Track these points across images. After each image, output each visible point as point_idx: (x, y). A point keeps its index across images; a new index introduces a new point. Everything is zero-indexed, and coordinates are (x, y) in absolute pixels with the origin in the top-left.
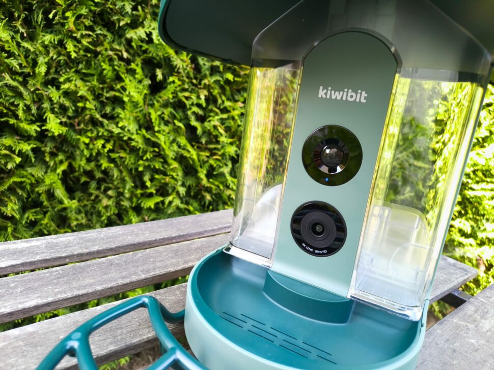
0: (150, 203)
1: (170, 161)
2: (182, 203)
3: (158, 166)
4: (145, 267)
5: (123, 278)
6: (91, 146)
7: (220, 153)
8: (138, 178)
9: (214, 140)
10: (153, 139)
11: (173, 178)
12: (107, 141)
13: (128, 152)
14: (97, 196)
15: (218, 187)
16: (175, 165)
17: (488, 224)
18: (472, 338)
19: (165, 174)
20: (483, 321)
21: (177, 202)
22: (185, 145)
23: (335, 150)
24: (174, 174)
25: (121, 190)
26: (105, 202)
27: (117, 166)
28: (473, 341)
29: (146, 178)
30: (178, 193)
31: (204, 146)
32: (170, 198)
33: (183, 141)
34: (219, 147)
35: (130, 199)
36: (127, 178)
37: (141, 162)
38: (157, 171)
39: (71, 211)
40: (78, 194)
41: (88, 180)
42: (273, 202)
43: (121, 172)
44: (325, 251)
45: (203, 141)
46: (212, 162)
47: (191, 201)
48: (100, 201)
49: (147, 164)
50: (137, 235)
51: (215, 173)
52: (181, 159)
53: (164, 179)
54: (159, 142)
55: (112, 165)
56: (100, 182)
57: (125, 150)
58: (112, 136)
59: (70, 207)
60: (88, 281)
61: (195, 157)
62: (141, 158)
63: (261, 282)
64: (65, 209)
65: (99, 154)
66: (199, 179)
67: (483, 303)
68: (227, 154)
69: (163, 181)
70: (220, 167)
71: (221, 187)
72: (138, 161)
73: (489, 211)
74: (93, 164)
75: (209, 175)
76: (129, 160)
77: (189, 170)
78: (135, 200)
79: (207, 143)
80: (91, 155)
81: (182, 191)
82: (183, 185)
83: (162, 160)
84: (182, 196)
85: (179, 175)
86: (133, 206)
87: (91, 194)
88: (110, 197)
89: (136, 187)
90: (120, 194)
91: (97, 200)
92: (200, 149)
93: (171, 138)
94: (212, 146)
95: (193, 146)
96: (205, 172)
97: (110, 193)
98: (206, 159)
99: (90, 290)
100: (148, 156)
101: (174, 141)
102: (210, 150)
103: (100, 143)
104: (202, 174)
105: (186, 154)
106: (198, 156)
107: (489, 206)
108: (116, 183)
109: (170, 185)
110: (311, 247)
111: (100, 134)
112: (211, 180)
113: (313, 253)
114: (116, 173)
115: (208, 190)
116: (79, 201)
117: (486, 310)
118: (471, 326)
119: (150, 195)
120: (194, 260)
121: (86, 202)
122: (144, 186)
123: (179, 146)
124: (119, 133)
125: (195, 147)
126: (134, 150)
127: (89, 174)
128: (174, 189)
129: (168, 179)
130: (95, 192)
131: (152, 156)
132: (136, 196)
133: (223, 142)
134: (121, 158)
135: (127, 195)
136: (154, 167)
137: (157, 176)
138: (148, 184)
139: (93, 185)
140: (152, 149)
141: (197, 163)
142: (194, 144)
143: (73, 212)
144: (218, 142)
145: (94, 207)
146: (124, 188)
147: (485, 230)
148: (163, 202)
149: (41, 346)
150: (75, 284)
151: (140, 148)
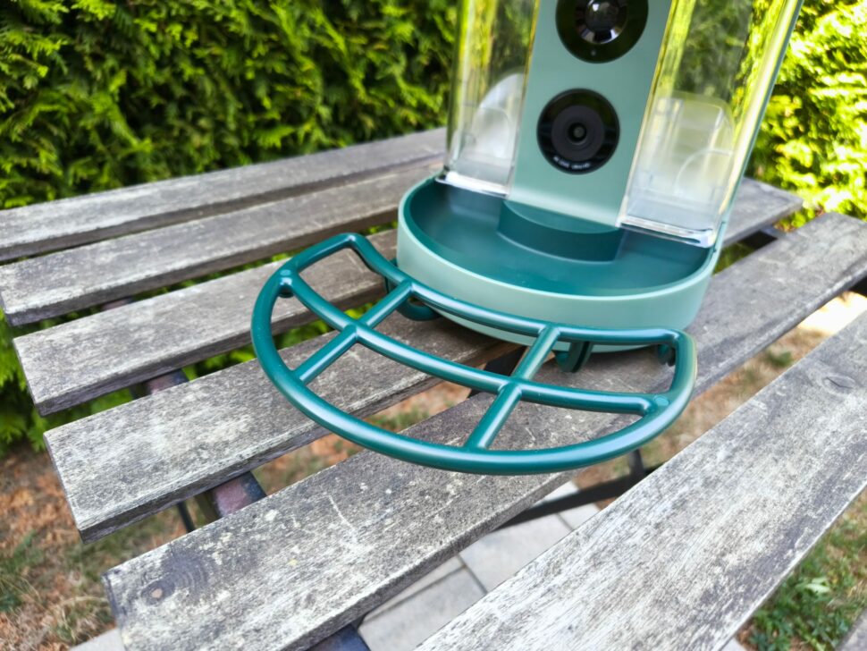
0: (274, 139)
1: (301, 59)
2: (326, 134)
3: (279, 68)
4: (319, 215)
5: (294, 229)
6: (160, 38)
7: (386, 36)
8: (246, 91)
9: (373, 13)
10: (267, 17)
11: (307, 90)
12: (187, 26)
13: (225, 45)
14: (182, 131)
15: (385, 103)
16: (308, 65)
17: (842, 147)
19: (292, 82)
20: (799, 258)
21: (318, 135)
22: (322, 26)
24: (309, 83)
25: (220, 117)
26: (197, 140)
27: (209, 73)
28: (780, 280)
29: (261, 92)
30: (319, 117)
31: (356, 26)
32: (307, 127)
33: (319, 17)
34: (382, 25)
35: (238, 133)
36: (229, 95)
37: (249, 63)
38: (275, 78)
39: (145, 160)
40: (149, 128)
41: (162, 101)
42: (503, 104)
43: (216, 83)
44: (587, 165)
45: (354, 14)
46: (372, 56)
47: (341, 132)
48: (188, 139)
49: (260, 65)
50: (290, 175)
51: (379, 77)
52: (318, 53)
53: (292, 93)
54: (275, 21)
55: (201, 71)
56: (183, 103)
57: (218, 42)
58: (193, 17)
59: (142, 152)
60: (246, 235)
61: (342, 46)
62: (249, 55)
63: (494, 220)
64: (132, 157)
65: (175, 51)
66: (351, 91)
67: (803, 239)
68: (396, 40)
69: (291, 97)
70: (386, 65)
71: (391, 103)
72: (243, 61)
73: (847, 124)
74: (167, 72)
75: (369, 82)
76: (228, 60)
77: (334, 74)
78: (245, 134)
79: (362, 18)
80: (162, 53)
81: (325, 112)
82: (325, 102)
83: (284, 57)
84: (325, 123)
85: (316, 83)
86: (246, 143)
87: (171, 128)
88: (203, 131)
89: (244, 111)
90: (220, 125)
91: (183, 138)
92: (348, 31)
93: (297, 13)
94: (369, 25)
95: (336, 27)
96: (361, 76)
97: (203, 123)
98: (360, 51)
99: (255, 246)
100: (261, 49)
101: (301, 19)
102: (367, 33)
103: (176, 30)
104: (357, 80)
105: (326, 43)
106: (348, 44)
107: (847, 114)
108: (210, 104)
109: (303, 105)
110: (566, 160)
111: (174, 13)
112: (373, 92)
113: (570, 170)
114: (208, 87)
115: (369, 110)
116: (154, 140)
117: (805, 246)
118: (781, 264)
119: (270, 125)
121: (165, 143)
122: (258, 107)
123: (312, 27)
124: (206, 10)
125: (341, 29)
126: (234, 41)
127: (163, 90)
128: (311, 110)
129: (299, 93)
130: (177, 123)
131: (267, 50)
132: (247, 126)
133: (390, 16)
134: (213, 57)
135: (232, 126)
136: (273, 70)
137: (280, 88)
138: (267, 103)
139: (172, 110)
140: (265, 37)
141: (347, 60)
142: (338, 22)
143: (148, 160)
144: (379, 16)
145: (179, 151)
146: (225, 112)
147: (835, 159)
148: (294, 136)
150: (229, 240)
151: (245, 36)
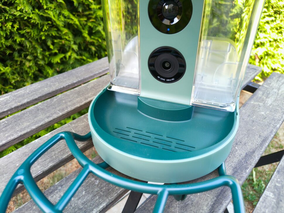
0: (57, 60)
1: (62, 29)
2: (77, 55)
3: (54, 33)
4: (61, 107)
5: (48, 117)
6: (4, 28)
7: (94, 17)
8: (43, 44)
9: (87, 8)
10: (45, 15)
11: (66, 40)
12: (14, 22)
13: (31, 27)
14: (21, 62)
15: (98, 40)
16: (65, 31)
18: (262, 111)
19: (61, 38)
20: (267, 99)
21: (74, 55)
22: (68, 16)
23: (172, 5)
24: (67, 37)
25: (35, 54)
26: (28, 64)
27: (26, 39)
29: (49, 43)
30: (73, 49)
31: (82, 14)
32: (69, 54)
33: (66, 13)
34: (92, 12)
35: (43, 59)
36: (36, 46)
37: (42, 33)
38: (55, 37)
39: (8, 74)
40: (9, 62)
41: (11, 52)
42: (134, 49)
43: (31, 42)
44: (173, 79)
45: (80, 10)
46: (89, 24)
47: (83, 53)
48: (24, 64)
49: (46, 34)
50: (50, 86)
51: (94, 32)
52: (68, 26)
53: (61, 42)
54: (50, 17)
55: (23, 39)
56: (20, 51)
57: (28, 27)
58: (16, 18)
59: (6, 72)
60: (26, 124)
61: (77, 23)
62: (41, 30)
63: (135, 104)
64: (4, 74)
65: (11, 33)
66: (84, 38)
67: (267, 88)
68: (98, 17)
69: (61, 43)
70: (96, 27)
71: (100, 41)
72: (40, 33)
74: (10, 41)
75: (90, 34)
76: (34, 33)
77: (76, 32)
78: (46, 59)
79: (84, 11)
80: (6, 34)
81: (75, 47)
82: (75, 43)
83: (55, 29)
84: (76, 51)
85: (70, 37)
86: (47, 63)
87: (17, 61)
88: (30, 61)
89: (44, 50)
90: (36, 57)
91: (22, 64)
92: (79, 16)
93: (58, 12)
94: (87, 13)
95: (74, 15)
96: (87, 32)
97: (29, 57)
98: (85, 23)
99: (29, 130)
100: (45, 28)
101: (60, 14)
102: (87, 16)
103: (9, 25)
104: (85, 34)
105: (71, 22)
106: (79, 21)
108: (30, 51)
109: (66, 45)
110: (164, 78)
111: (7, 18)
112: (92, 37)
113: (165, 82)
114: (28, 44)
115: (92, 44)
116: (11, 67)
117: (268, 92)
119: (56, 54)
120: (91, 96)
121: (15, 67)
122: (49, 49)
123: (65, 17)
124: (20, 15)
125: (76, 16)
126: (34, 26)
127: (10, 47)
128: (70, 47)
129: (63, 41)
130: (19, 59)
131: (48, 27)
132: (46, 56)
133: (94, 8)
134: (28, 33)
135: (40, 57)
136: (52, 34)
137: (56, 41)
138: (52, 47)
139: (16, 54)
140: (46, 23)
141: (80, 27)
142: (74, 13)
143: (10, 75)
144: (90, 9)
145: (22, 69)
146: (37, 52)
147: (259, 38)
148: (65, 57)
149: (6, 174)
150: (17, 128)
151: (38, 23)
